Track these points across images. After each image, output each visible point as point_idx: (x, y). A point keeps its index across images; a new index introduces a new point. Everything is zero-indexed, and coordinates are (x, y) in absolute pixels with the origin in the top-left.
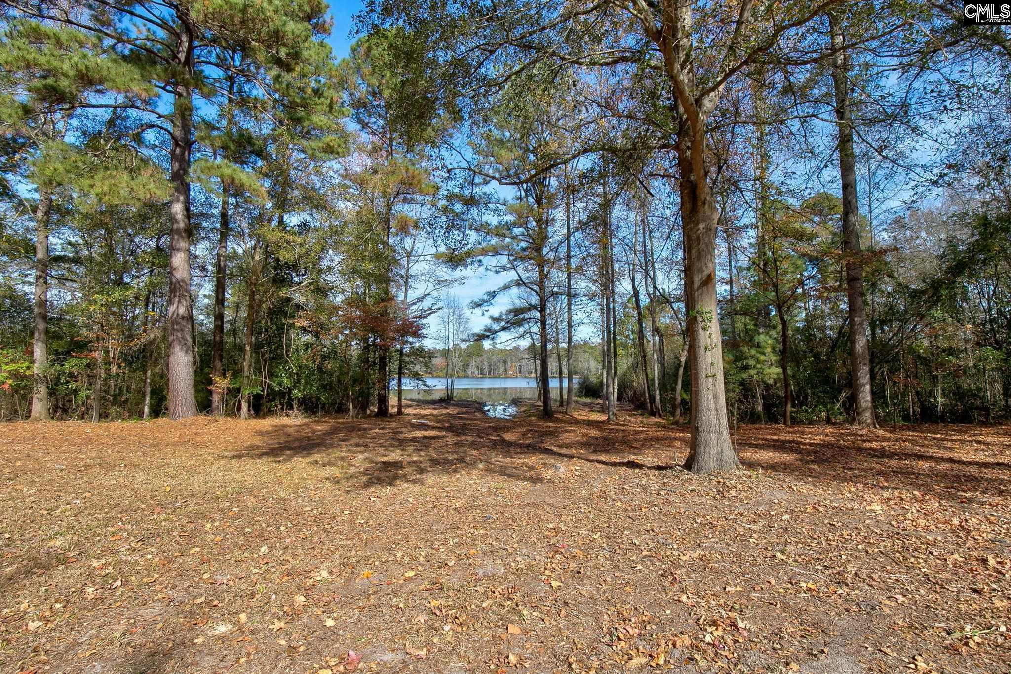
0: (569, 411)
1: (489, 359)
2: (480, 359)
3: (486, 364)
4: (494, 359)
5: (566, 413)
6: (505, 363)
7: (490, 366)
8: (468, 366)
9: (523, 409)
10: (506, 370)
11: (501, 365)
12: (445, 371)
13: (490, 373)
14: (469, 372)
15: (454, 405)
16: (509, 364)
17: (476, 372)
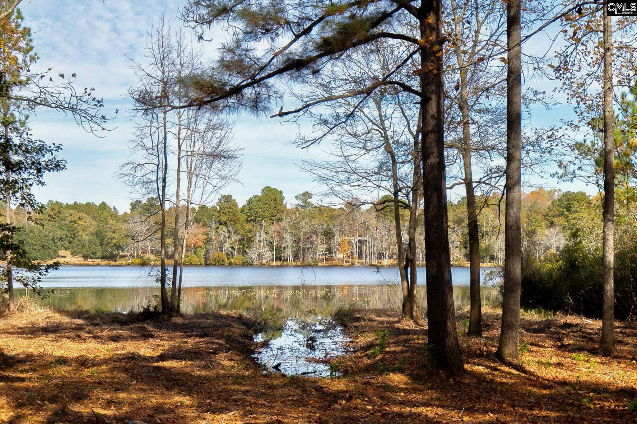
0: (508, 351)
1: (296, 226)
2: (275, 227)
3: (288, 237)
4: (305, 227)
5: (499, 357)
6: (328, 235)
7: (297, 242)
8: (250, 241)
9: (364, 340)
10: (330, 251)
11: (318, 240)
12: (202, 253)
13: (296, 257)
14: (253, 254)
15: (176, 327)
16: (338, 238)
17: (268, 255)
